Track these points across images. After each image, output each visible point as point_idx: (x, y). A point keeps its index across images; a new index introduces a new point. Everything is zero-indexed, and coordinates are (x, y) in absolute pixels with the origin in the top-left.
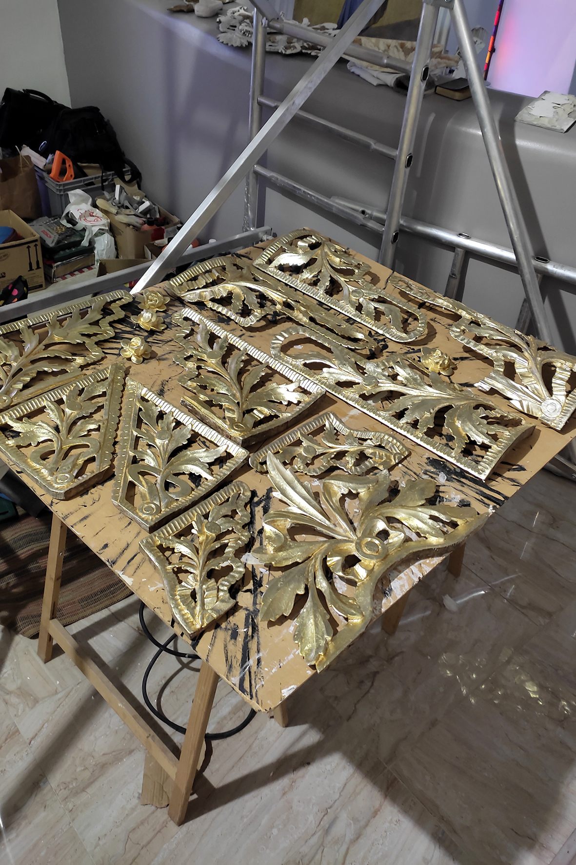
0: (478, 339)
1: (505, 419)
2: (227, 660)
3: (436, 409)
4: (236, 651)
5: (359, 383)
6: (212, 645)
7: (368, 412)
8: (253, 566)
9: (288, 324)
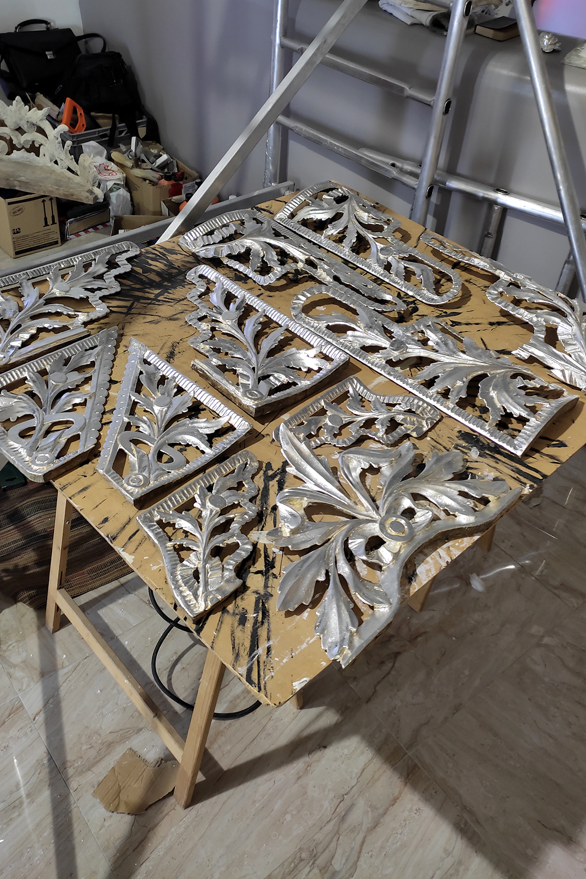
0: (517, 302)
1: (546, 390)
2: (233, 648)
3: (470, 377)
4: (244, 637)
5: (385, 348)
6: (218, 630)
7: (395, 380)
8: (265, 545)
9: (310, 284)
